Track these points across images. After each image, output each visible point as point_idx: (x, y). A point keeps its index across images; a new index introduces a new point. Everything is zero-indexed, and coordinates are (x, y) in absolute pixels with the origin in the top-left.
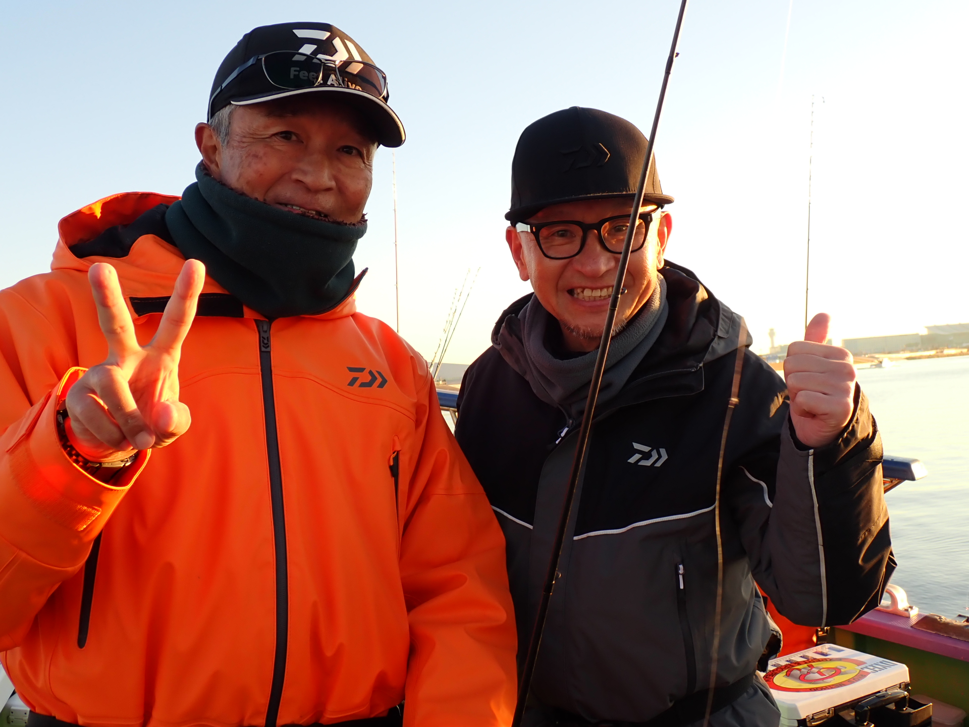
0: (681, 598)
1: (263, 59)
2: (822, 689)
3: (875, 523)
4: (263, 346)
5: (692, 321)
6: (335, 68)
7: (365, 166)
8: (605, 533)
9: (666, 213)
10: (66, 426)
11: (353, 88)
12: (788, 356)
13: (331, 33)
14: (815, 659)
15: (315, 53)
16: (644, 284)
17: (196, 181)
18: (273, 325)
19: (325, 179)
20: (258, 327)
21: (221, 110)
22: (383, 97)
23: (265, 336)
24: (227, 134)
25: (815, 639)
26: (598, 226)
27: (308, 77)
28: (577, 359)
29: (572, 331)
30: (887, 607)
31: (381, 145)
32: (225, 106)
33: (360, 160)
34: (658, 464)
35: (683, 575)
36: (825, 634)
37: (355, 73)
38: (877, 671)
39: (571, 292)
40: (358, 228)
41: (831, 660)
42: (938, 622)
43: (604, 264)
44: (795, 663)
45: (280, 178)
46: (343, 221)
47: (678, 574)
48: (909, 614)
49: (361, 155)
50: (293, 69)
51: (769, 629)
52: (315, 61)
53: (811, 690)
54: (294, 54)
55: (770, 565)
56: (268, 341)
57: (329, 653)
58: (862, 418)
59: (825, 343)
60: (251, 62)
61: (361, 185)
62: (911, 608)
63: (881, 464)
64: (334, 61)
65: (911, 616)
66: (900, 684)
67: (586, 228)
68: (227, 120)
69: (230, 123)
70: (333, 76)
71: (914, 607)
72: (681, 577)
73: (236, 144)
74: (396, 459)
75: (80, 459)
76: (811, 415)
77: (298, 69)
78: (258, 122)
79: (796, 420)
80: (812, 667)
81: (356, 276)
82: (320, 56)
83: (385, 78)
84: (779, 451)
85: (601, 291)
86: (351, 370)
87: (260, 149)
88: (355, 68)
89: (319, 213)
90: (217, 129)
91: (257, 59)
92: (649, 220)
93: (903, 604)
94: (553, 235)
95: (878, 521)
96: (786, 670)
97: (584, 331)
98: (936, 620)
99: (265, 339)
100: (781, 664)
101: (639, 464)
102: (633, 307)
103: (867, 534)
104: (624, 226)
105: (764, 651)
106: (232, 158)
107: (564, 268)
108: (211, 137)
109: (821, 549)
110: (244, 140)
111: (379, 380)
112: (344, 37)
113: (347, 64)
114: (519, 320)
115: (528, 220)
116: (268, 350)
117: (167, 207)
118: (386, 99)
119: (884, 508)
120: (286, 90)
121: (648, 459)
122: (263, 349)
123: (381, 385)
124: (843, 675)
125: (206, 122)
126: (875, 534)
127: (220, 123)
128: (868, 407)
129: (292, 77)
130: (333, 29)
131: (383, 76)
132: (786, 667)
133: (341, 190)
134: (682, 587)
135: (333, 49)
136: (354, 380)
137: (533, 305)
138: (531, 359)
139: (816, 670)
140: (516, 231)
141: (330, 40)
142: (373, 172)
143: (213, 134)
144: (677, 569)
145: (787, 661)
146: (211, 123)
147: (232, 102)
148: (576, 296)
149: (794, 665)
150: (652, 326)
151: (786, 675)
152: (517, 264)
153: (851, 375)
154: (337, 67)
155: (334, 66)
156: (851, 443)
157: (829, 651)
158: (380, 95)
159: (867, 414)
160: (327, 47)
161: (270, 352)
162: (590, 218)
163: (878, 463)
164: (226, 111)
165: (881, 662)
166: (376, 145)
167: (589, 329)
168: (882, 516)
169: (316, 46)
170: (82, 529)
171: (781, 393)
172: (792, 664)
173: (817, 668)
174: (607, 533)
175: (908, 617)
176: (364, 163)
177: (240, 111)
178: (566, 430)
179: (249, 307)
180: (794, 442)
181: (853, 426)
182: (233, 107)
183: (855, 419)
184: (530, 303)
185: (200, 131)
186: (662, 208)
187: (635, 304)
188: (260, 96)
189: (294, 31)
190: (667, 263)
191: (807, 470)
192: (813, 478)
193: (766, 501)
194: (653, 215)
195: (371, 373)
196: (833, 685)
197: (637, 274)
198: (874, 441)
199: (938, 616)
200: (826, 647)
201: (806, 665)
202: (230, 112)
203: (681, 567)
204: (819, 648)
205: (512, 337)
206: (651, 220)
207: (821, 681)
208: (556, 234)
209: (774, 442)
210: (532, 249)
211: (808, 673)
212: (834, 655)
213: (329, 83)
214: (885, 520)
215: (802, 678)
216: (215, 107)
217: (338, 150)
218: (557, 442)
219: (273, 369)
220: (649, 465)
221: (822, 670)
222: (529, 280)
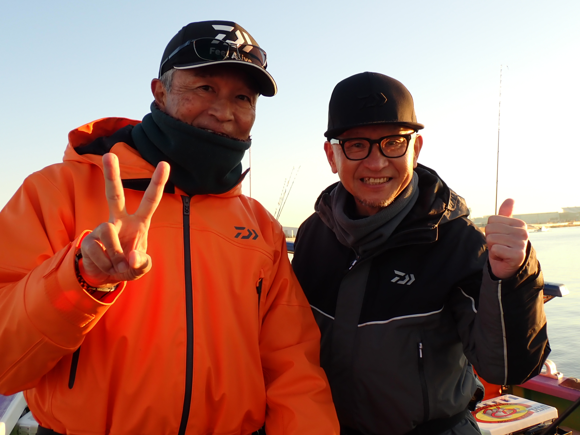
0: (421, 363)
1: (194, 42)
2: (505, 421)
3: (538, 325)
4: (185, 212)
5: (433, 199)
6: (237, 48)
7: (252, 107)
8: (376, 323)
9: (419, 135)
10: (79, 264)
11: (247, 61)
12: (488, 223)
13: (235, 28)
14: (501, 403)
15: (225, 39)
16: (405, 177)
17: (151, 112)
18: (191, 199)
19: (228, 115)
20: (183, 200)
21: (167, 72)
22: (264, 67)
23: (187, 205)
24: (170, 86)
25: (500, 391)
26: (379, 141)
27: (220, 53)
28: (363, 219)
29: (362, 202)
30: (544, 373)
31: (261, 95)
32: (170, 69)
33: (249, 104)
34: (409, 284)
35: (422, 349)
36: (507, 389)
37: (248, 52)
38: (539, 411)
39: (362, 180)
40: (246, 144)
41: (510, 404)
42: (576, 382)
43: (382, 163)
44: (489, 406)
45: (201, 113)
46: (237, 138)
47: (419, 349)
48: (558, 378)
49: (249, 100)
50: (211, 49)
51: (476, 385)
52: (225, 44)
53: (498, 422)
54: (212, 40)
55: (474, 347)
56: (188, 208)
57: (217, 399)
58: (532, 263)
59: (511, 217)
60: (187, 44)
61: (249, 118)
62: (559, 373)
63: (542, 290)
64: (236, 45)
65: (559, 378)
66: (552, 420)
67: (372, 142)
68: (171, 77)
69: (172, 80)
70: (235, 53)
71: (560, 373)
72: (421, 351)
73: (176, 92)
74: (261, 283)
75: (85, 284)
76: (500, 259)
77: (215, 48)
78: (190, 79)
79: (492, 261)
80: (499, 408)
81: (242, 172)
82: (228, 41)
83: (265, 55)
84: (481, 280)
85: (380, 179)
86: (237, 228)
87: (190, 96)
88: (248, 49)
89: (223, 134)
90: (164, 82)
91: (191, 42)
92: (409, 138)
93: (553, 371)
94: (352, 146)
95: (539, 324)
96: (483, 410)
97: (369, 203)
98: (574, 381)
99: (186, 207)
100: (480, 406)
101: (398, 283)
102: (398, 189)
103: (532, 331)
104: (394, 142)
105: (473, 398)
106: (173, 100)
107: (359, 165)
108: (161, 87)
109: (504, 339)
110: (181, 90)
111: (254, 235)
112: (242, 30)
113: (243, 46)
114: (330, 196)
115: (338, 137)
116: (188, 214)
117: (133, 127)
118: (265, 67)
119: (544, 316)
120: (208, 61)
121: (403, 280)
122: (185, 213)
123: (255, 238)
124: (518, 414)
125: (158, 78)
126: (538, 332)
127: (166, 80)
128: (535, 256)
129: (211, 53)
130: (236, 25)
131: (264, 54)
132: (483, 408)
133: (237, 121)
134: (421, 356)
135: (235, 37)
136: (239, 234)
137: (339, 188)
138: (336, 220)
139: (502, 410)
140: (330, 143)
141: (234, 32)
142: (256, 111)
143: (162, 85)
144: (419, 346)
145: (484, 404)
146: (161, 79)
147: (174, 67)
148: (365, 182)
149: (488, 407)
150: (408, 202)
151: (484, 413)
152: (330, 164)
153: (525, 236)
154: (238, 48)
155: (236, 47)
156: (524, 277)
157: (509, 399)
158: (262, 65)
159: (535, 260)
160: (232, 36)
161: (189, 215)
162: (375, 136)
163: (541, 289)
164: (170, 72)
165: (540, 406)
166: (258, 95)
167: (372, 202)
168: (542, 321)
169: (225, 35)
170: (83, 326)
171: (485, 245)
172: (487, 406)
173: (502, 409)
174: (377, 323)
175: (557, 379)
176: (251, 105)
177: (179, 73)
178: (355, 262)
179: (178, 188)
180: (490, 275)
181: (526, 267)
182: (175, 70)
183: (527, 263)
184: (337, 187)
185: (154, 83)
186: (417, 132)
187: (399, 188)
188: (192, 64)
189: (213, 26)
190: (419, 165)
191: (497, 292)
192: (500, 297)
193: (473, 309)
194: (412, 135)
195: (248, 230)
196: (512, 419)
197: (401, 170)
198: (539, 277)
199: (575, 379)
200: (507, 397)
201: (495, 407)
202: (173, 74)
203: (421, 344)
204: (503, 397)
205: (326, 206)
206: (410, 139)
207: (505, 417)
208: (354, 146)
209: (479, 274)
210: (340, 154)
211: (497, 412)
212: (512, 401)
213: (232, 57)
214: (544, 324)
215: (493, 415)
216: (164, 69)
217: (236, 97)
218: (350, 269)
219: (190, 225)
220: (404, 284)
221: (505, 410)
222: (337, 173)
